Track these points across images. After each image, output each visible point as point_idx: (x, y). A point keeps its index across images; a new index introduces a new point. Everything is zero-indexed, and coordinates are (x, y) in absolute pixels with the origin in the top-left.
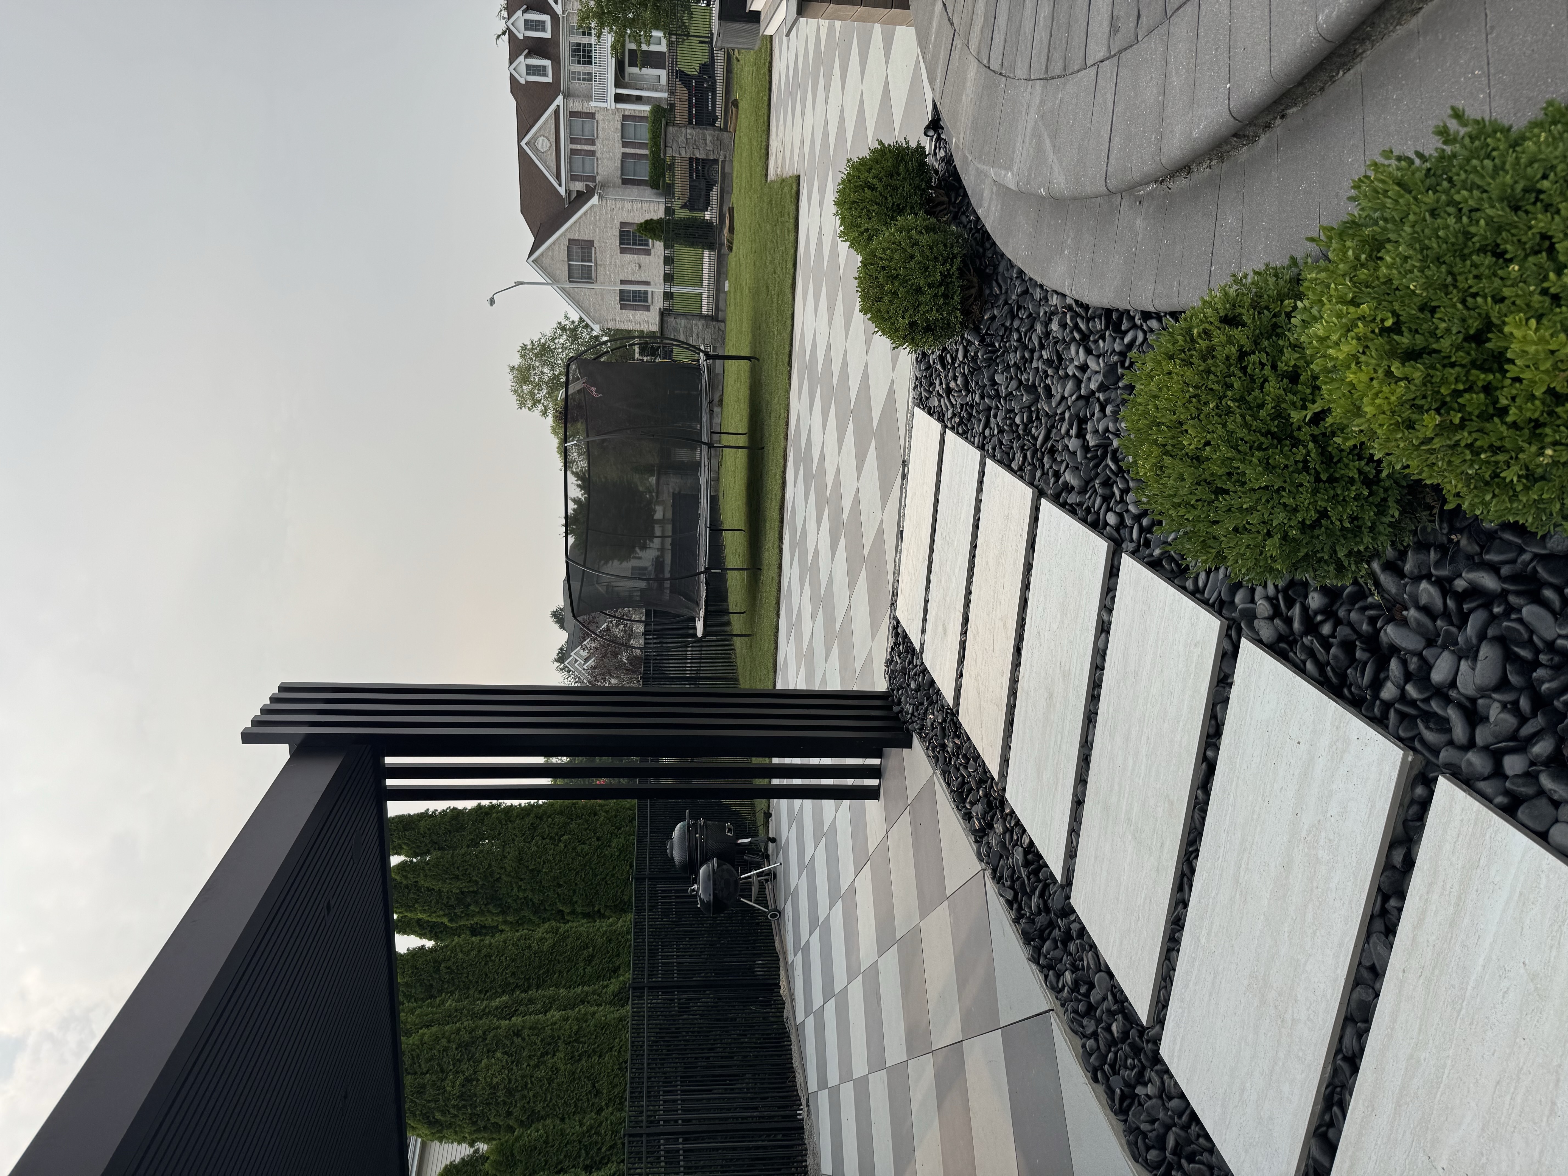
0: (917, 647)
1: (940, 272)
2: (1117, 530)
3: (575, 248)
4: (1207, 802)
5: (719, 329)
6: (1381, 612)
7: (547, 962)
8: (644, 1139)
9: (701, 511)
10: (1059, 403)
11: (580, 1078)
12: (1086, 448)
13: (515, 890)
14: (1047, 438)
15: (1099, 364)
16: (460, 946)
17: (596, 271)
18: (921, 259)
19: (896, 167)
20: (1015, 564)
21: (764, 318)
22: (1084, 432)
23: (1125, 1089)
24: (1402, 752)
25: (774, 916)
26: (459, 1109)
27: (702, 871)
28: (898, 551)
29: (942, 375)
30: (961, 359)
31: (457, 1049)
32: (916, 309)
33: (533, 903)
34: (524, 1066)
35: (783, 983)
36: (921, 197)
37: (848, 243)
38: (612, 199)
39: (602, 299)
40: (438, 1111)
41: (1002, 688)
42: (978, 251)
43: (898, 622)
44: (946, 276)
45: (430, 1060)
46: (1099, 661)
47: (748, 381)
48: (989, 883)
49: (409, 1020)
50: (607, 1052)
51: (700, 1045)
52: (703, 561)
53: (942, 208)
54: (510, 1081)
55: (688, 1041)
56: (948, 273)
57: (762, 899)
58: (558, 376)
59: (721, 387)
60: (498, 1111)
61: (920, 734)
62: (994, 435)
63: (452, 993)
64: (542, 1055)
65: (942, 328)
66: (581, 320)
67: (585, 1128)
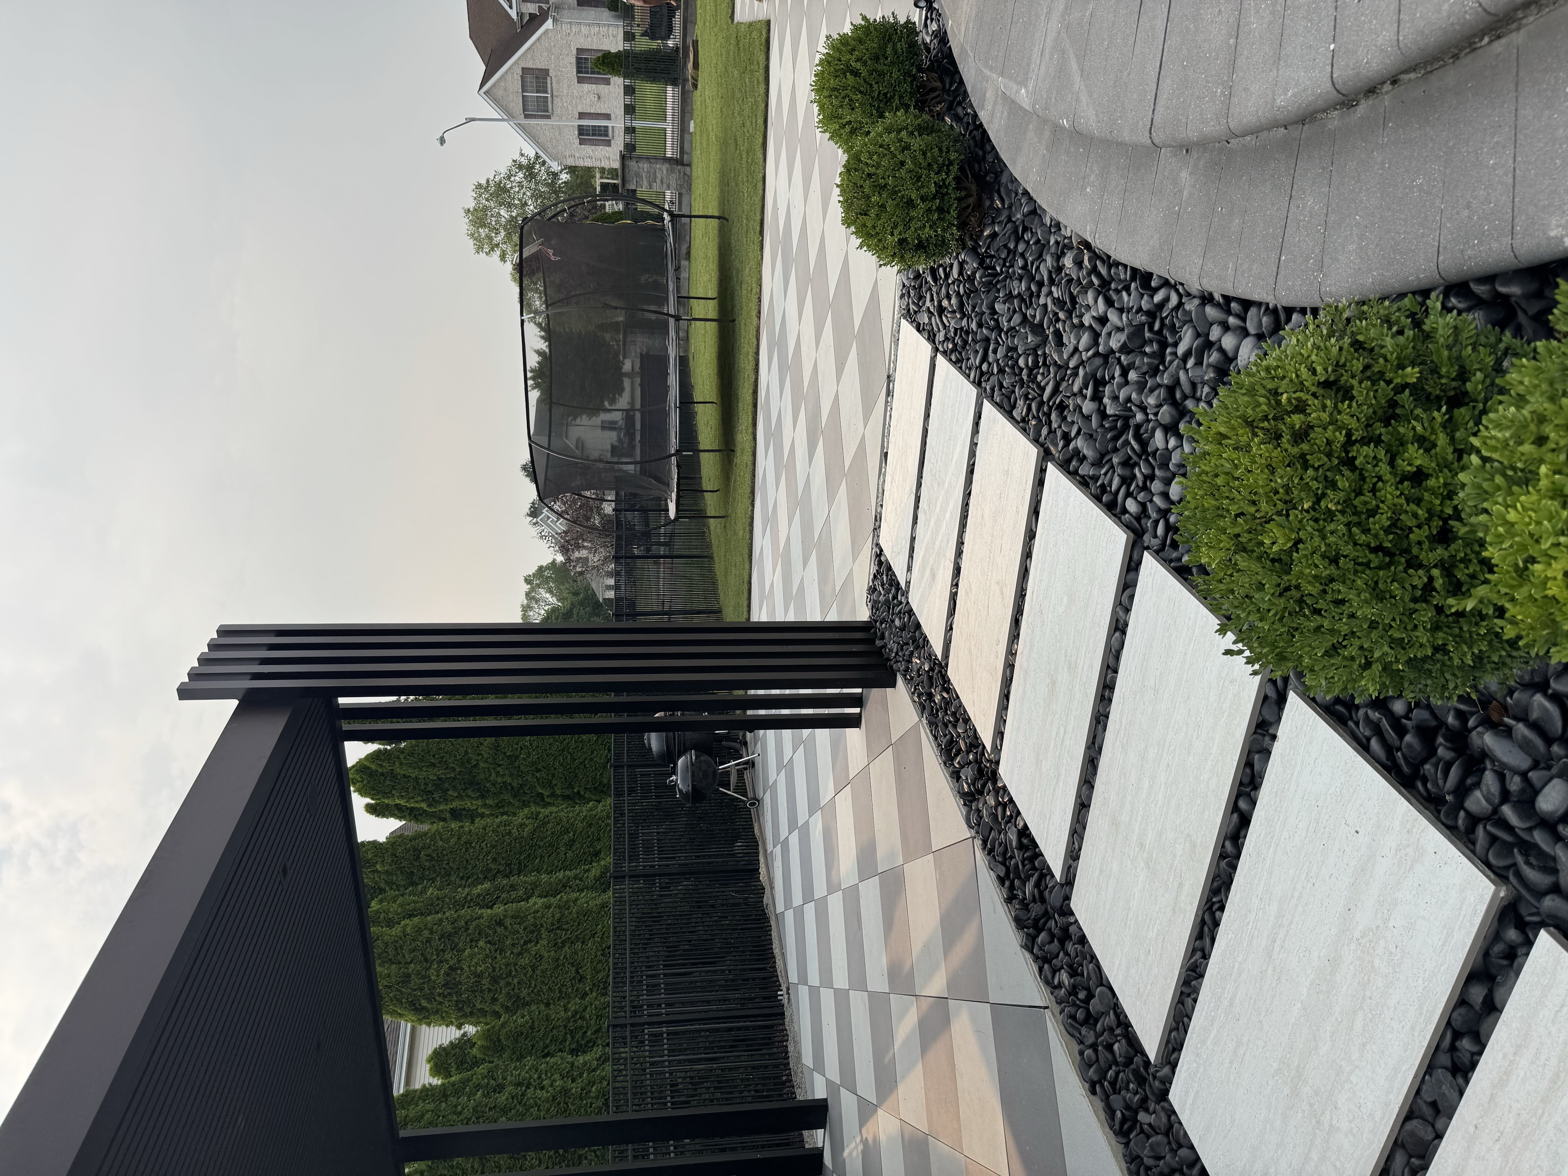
0: (903, 585)
1: (935, 183)
2: (1138, 519)
3: (529, 78)
4: (1238, 856)
5: (685, 174)
6: (1474, 709)
7: (527, 847)
8: (629, 1028)
9: (669, 382)
10: (1072, 355)
11: (563, 964)
12: (1102, 413)
13: (494, 775)
14: (1056, 391)
15: (1121, 319)
16: (440, 833)
17: (552, 102)
18: (912, 167)
19: (883, 48)
20: (1014, 528)
21: (732, 175)
22: (1100, 394)
23: (1127, 1113)
24: (1493, 887)
25: (753, 804)
26: (445, 997)
27: (680, 762)
28: (881, 473)
29: (934, 289)
30: (956, 277)
31: (440, 939)
32: (907, 227)
33: (512, 787)
34: (508, 954)
35: (762, 870)
36: (912, 84)
37: (827, 135)
38: (567, 23)
39: (560, 134)
40: (424, 999)
41: (997, 658)
42: (977, 155)
43: (881, 550)
44: (940, 187)
45: (414, 951)
46: (1111, 662)
47: (717, 240)
48: (979, 854)
49: (391, 909)
50: (590, 938)
51: (681, 928)
52: (674, 443)
53: (935, 95)
54: (494, 970)
55: (669, 924)
56: (944, 183)
57: (741, 788)
58: (516, 218)
59: (688, 238)
60: (483, 998)
61: (905, 676)
62: (993, 374)
63: (433, 880)
64: (526, 943)
65: (935, 245)
66: (537, 157)
67: (570, 1013)
